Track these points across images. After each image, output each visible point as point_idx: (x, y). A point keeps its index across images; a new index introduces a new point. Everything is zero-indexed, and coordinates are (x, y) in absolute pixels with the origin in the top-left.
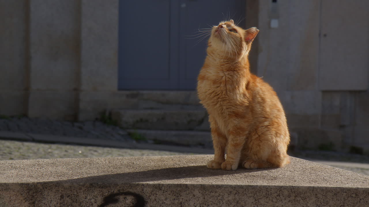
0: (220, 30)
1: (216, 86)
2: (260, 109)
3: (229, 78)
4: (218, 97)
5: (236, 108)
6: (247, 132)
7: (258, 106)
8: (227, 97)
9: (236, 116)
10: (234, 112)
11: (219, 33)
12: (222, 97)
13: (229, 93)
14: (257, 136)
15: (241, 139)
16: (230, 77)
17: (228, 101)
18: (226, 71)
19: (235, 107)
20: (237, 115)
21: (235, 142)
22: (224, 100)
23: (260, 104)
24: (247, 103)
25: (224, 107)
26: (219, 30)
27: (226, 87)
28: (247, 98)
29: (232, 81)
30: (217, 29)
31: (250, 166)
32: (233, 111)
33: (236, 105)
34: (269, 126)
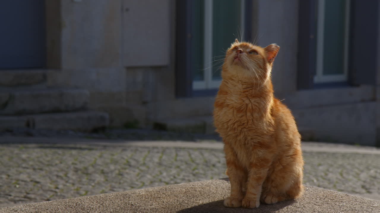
0: (240, 56)
1: (240, 115)
2: (285, 137)
3: (256, 106)
4: (242, 127)
5: (263, 138)
6: (270, 164)
7: (283, 133)
8: (254, 126)
9: (260, 147)
10: (259, 143)
11: (239, 60)
12: (248, 126)
13: (255, 122)
14: (281, 167)
15: (264, 172)
16: (257, 104)
17: (254, 131)
18: (252, 98)
19: (261, 137)
20: (262, 145)
21: (258, 175)
22: (250, 130)
23: (285, 131)
24: (273, 131)
25: (249, 138)
26: (238, 55)
27: (252, 116)
28: (273, 125)
29: (259, 109)
30: (237, 56)
31: (271, 201)
32: (259, 141)
33: (263, 134)
34: (294, 156)
